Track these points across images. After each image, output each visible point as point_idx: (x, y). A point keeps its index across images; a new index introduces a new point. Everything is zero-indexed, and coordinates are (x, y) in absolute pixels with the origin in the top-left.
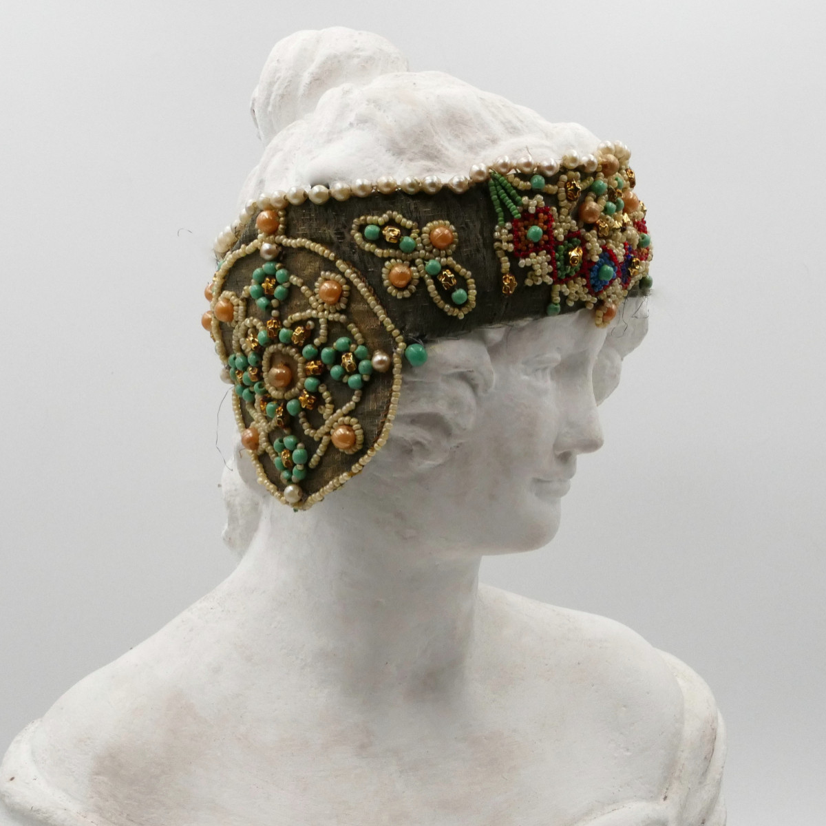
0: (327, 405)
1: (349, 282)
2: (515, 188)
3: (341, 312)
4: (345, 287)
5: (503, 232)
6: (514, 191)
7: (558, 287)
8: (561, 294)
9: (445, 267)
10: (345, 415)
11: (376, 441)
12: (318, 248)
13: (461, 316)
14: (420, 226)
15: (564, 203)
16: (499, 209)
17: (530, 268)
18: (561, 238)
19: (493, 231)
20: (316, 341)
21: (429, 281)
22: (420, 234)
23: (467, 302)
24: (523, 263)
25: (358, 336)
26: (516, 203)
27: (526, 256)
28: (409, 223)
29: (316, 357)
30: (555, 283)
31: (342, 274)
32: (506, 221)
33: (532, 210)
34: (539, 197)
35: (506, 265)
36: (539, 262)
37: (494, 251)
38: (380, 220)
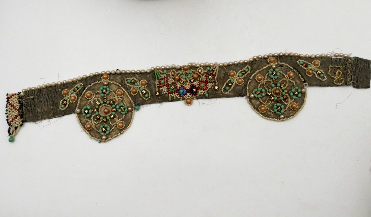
0: (117, 118)
1: (124, 91)
2: (160, 73)
3: (121, 98)
4: (123, 93)
5: (157, 82)
6: (159, 73)
7: (170, 94)
8: (171, 96)
9: (143, 90)
10: (121, 120)
11: (127, 127)
12: (118, 84)
13: (147, 100)
14: (139, 81)
15: (171, 76)
16: (156, 77)
17: (162, 90)
18: (170, 83)
19: (155, 82)
20: (115, 104)
21: (140, 92)
22: (139, 82)
23: (148, 97)
24: (160, 89)
25: (125, 103)
26: (160, 76)
27: (162, 87)
28: (137, 80)
29: (115, 108)
30: (169, 94)
31: (122, 90)
32: (158, 80)
33: (163, 77)
34: (165, 75)
35: (157, 89)
36: (164, 89)
37: (155, 86)
38: (131, 79)
